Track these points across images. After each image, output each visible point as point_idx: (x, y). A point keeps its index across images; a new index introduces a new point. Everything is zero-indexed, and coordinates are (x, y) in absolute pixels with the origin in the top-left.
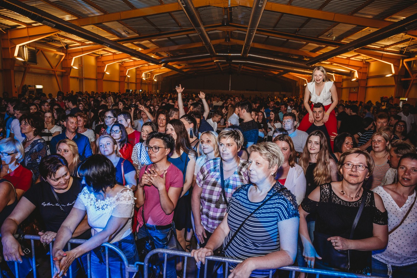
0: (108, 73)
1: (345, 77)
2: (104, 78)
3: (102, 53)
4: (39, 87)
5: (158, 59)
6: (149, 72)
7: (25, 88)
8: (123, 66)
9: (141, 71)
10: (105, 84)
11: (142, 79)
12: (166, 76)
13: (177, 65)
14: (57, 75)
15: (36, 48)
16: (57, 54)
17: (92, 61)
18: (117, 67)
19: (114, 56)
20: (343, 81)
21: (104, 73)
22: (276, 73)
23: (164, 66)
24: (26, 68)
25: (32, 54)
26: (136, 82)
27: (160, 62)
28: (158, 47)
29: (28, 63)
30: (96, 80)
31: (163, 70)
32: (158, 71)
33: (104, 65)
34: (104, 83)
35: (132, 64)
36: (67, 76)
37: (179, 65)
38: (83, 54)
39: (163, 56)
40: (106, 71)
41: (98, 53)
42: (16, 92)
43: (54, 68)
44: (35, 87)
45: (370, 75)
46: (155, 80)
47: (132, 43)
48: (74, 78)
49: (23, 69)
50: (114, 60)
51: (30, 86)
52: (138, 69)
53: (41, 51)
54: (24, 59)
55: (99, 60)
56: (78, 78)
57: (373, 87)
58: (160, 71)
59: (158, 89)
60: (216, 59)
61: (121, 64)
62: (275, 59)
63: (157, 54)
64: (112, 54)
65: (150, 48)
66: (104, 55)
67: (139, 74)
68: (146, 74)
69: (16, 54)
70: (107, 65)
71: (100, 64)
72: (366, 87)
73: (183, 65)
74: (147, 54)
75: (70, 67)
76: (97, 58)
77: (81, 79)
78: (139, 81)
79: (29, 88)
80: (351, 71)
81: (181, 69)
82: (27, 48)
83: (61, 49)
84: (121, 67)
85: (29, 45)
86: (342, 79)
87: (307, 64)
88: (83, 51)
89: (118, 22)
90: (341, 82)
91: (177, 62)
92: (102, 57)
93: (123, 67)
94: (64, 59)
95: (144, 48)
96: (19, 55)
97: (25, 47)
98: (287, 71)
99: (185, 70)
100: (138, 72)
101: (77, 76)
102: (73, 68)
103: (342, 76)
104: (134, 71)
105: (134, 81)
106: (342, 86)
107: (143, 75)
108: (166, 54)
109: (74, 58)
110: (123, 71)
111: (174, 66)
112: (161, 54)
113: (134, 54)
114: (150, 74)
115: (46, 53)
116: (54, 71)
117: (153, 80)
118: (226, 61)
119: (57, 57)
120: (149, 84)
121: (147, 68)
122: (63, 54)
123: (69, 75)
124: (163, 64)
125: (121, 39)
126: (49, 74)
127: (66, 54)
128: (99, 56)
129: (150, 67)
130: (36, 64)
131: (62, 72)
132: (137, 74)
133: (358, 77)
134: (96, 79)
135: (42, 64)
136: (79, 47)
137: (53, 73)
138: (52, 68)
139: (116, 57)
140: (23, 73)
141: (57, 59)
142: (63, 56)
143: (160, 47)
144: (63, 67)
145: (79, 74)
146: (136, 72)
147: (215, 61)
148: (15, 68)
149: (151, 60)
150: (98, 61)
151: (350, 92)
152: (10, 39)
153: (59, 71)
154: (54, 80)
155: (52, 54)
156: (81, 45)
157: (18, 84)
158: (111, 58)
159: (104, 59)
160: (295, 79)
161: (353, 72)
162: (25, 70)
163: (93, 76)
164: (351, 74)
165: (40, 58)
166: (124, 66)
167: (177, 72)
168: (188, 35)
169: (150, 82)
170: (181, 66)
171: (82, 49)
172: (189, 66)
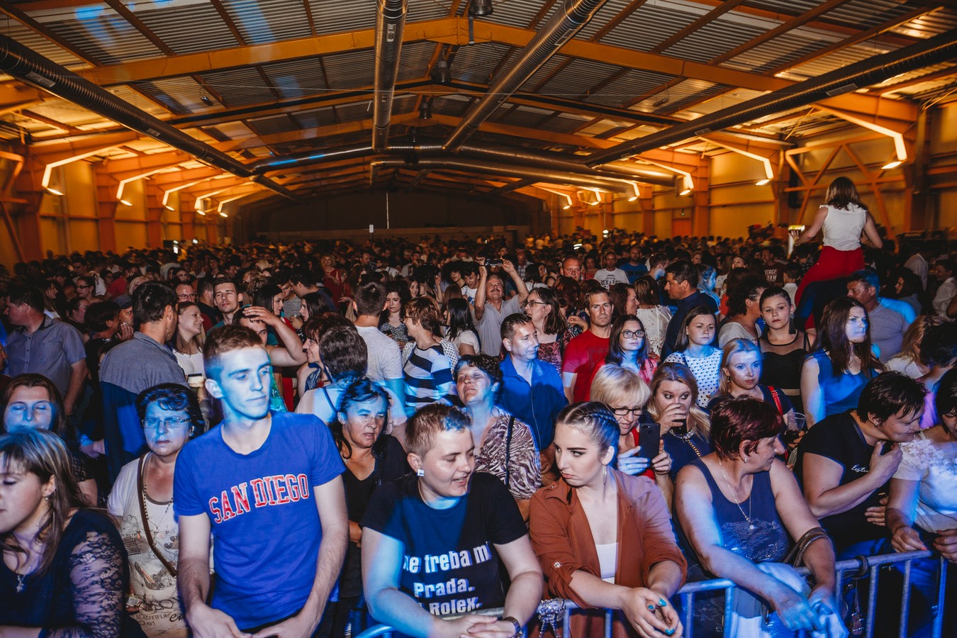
0: (126, 202)
1: (658, 188)
2: (118, 216)
5: (244, 163)
6: (209, 197)
9: (191, 195)
10: (120, 229)
11: (195, 213)
12: (245, 202)
13: (278, 177)
14: (6, 213)
16: (4, 158)
17: (85, 175)
19: (142, 160)
20: (654, 196)
21: (117, 203)
22: (500, 185)
23: (254, 180)
26: (181, 220)
27: (250, 171)
28: (255, 135)
30: (96, 221)
31: (249, 187)
32: (228, 192)
33: (114, 183)
34: (118, 227)
35: (177, 178)
36: (33, 213)
37: (281, 177)
38: (74, 157)
39: (254, 156)
40: (122, 198)
43: (1, 194)
45: (714, 183)
46: (224, 215)
47: (198, 127)
48: (45, 217)
55: (101, 171)
56: (53, 218)
57: (724, 206)
58: (240, 191)
59: (226, 236)
60: (378, 159)
61: (148, 179)
62: (518, 156)
63: (247, 154)
64: (135, 156)
65: (233, 138)
66: (111, 158)
67: (188, 201)
68: (205, 202)
70: (122, 183)
71: (104, 181)
72: (709, 208)
73: (289, 178)
74: (226, 153)
75: (38, 189)
76: (95, 166)
77: (61, 221)
78: (187, 219)
80: (676, 175)
86: (654, 193)
87: (587, 164)
88: (73, 150)
89: (193, 77)
90: (650, 199)
91: (281, 170)
92: (111, 165)
93: (154, 185)
94: (22, 172)
95: (222, 138)
98: (530, 181)
99: (291, 188)
101: (53, 212)
102: (47, 193)
103: (652, 185)
106: (653, 206)
107: (198, 205)
109: (49, 167)
110: (157, 195)
111: (274, 179)
114: (211, 200)
117: (218, 215)
118: (406, 162)
120: (209, 223)
121: (207, 187)
122: (18, 157)
123: (38, 212)
124: (253, 177)
125: (180, 117)
127: (26, 156)
128: (100, 161)
131: (18, 203)
132: (182, 203)
133: (692, 186)
134: (95, 217)
136: (63, 138)
139: (145, 163)
142: (15, 163)
143: (259, 136)
144: (20, 191)
145: (56, 208)
146: (181, 196)
147: (373, 164)
149: (235, 167)
150: (97, 174)
151: (674, 220)
153: (10, 200)
156: (69, 133)
158: (135, 165)
159: (112, 168)
160: (539, 196)
161: (679, 177)
163: (88, 211)
164: (675, 183)
166: (159, 183)
167: (276, 192)
168: (334, 106)
169: (210, 219)
170: (285, 179)
171: (71, 143)
172: (303, 178)
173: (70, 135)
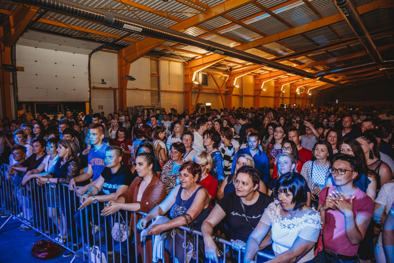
0: (264, 90)
2: (261, 95)
3: (259, 72)
4: (208, 104)
5: (313, 73)
6: (304, 87)
7: (198, 106)
8: (278, 83)
9: (295, 86)
10: (261, 100)
11: (296, 94)
12: (321, 89)
13: (334, 78)
14: (222, 94)
15: (207, 73)
16: (223, 76)
17: (251, 79)
18: (273, 84)
19: (271, 73)
21: (261, 90)
23: (319, 80)
24: (199, 90)
25: (205, 78)
26: (290, 96)
27: (316, 76)
28: (314, 61)
29: (202, 85)
30: (254, 96)
31: (318, 83)
32: (312, 85)
33: (261, 83)
35: (287, 80)
36: (230, 94)
37: (336, 78)
38: (244, 74)
39: (319, 70)
40: (263, 88)
41: (256, 72)
42: (192, 109)
43: (220, 88)
44: (205, 104)
46: (310, 94)
47: (288, 60)
48: (235, 95)
49: (198, 91)
50: (270, 77)
51: (202, 104)
52: (293, 85)
53: (211, 75)
54: (199, 83)
55: (257, 78)
56: (238, 96)
58: (315, 84)
59: (312, 103)
60: (383, 68)
61: (276, 80)
63: (313, 69)
64: (269, 72)
65: (306, 63)
66: (261, 73)
67: (294, 89)
68: (300, 89)
69: (193, 79)
70: (264, 83)
71: (258, 82)
73: (340, 78)
74: (302, 69)
75: (232, 86)
76: (255, 77)
77: (241, 97)
78: (293, 96)
79: (201, 106)
81: (338, 81)
82: (201, 74)
83: (226, 72)
84: (276, 83)
85: (203, 71)
88: (243, 72)
89: (276, 42)
91: (333, 75)
92: (260, 76)
94: (228, 80)
95: (300, 63)
96: (196, 80)
97: (200, 73)
99: (342, 83)
100: (293, 88)
101: (238, 93)
102: (235, 87)
104: (289, 86)
105: (288, 96)
107: (298, 90)
108: (322, 67)
109: (236, 78)
110: (278, 87)
111: (330, 79)
112: (317, 68)
113: (290, 70)
114: (304, 88)
115: (214, 76)
116: (220, 90)
117: (308, 94)
119: (223, 78)
120: (303, 98)
121: (302, 83)
122: (227, 76)
123: (232, 93)
124: (318, 78)
125: (278, 57)
126: (216, 94)
127: (230, 75)
128: (257, 74)
129: (305, 82)
130: (207, 86)
131: (226, 91)
132: (291, 89)
135: (212, 85)
136: (240, 68)
137: (219, 92)
138: (219, 88)
139: (272, 75)
140: (197, 94)
141: (223, 80)
142: (227, 77)
143: (316, 61)
144: (227, 86)
145: (240, 92)
146: (290, 87)
147: (380, 70)
148: (193, 90)
149: (306, 75)
150: (256, 80)
152: (190, 68)
153: (224, 90)
154: (220, 98)
155: (219, 76)
156: (243, 66)
157: (194, 103)
158: (268, 76)
162: (199, 91)
163: (252, 93)
165: (210, 81)
166: (280, 82)
167: (333, 85)
168: (348, 45)
169: (304, 96)
170: (338, 79)
171: (243, 69)
172: (348, 78)
173: (243, 67)
